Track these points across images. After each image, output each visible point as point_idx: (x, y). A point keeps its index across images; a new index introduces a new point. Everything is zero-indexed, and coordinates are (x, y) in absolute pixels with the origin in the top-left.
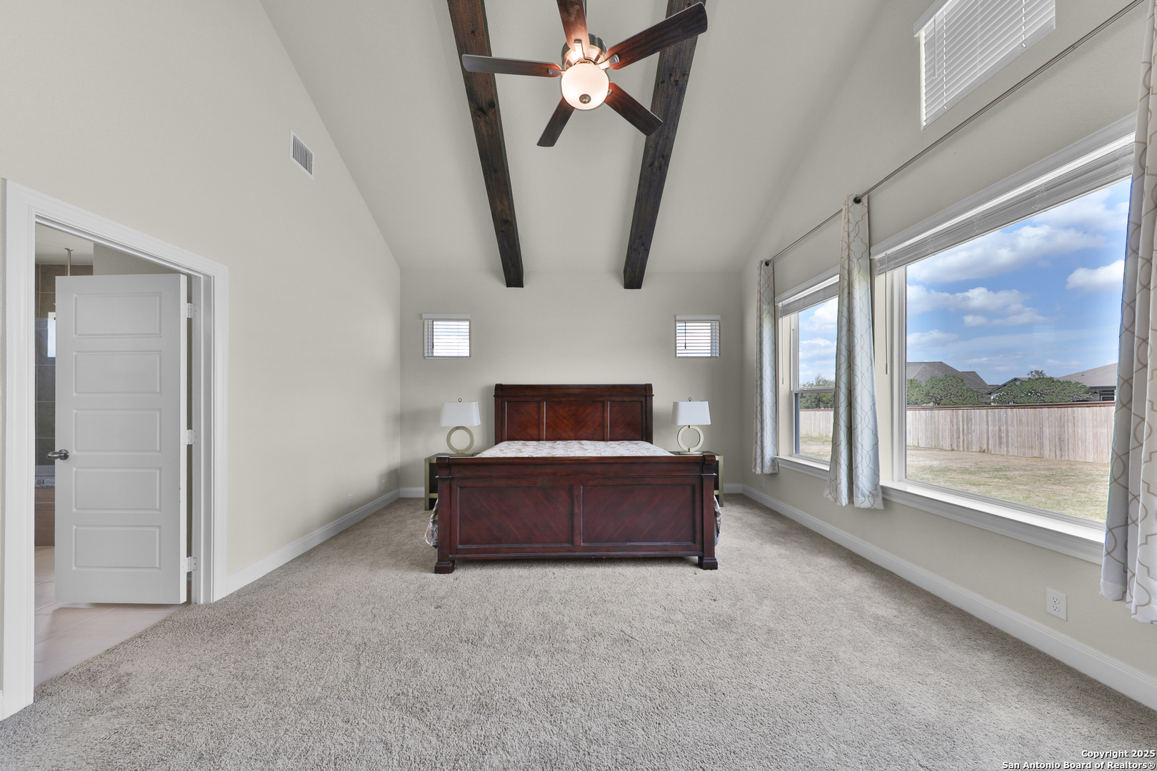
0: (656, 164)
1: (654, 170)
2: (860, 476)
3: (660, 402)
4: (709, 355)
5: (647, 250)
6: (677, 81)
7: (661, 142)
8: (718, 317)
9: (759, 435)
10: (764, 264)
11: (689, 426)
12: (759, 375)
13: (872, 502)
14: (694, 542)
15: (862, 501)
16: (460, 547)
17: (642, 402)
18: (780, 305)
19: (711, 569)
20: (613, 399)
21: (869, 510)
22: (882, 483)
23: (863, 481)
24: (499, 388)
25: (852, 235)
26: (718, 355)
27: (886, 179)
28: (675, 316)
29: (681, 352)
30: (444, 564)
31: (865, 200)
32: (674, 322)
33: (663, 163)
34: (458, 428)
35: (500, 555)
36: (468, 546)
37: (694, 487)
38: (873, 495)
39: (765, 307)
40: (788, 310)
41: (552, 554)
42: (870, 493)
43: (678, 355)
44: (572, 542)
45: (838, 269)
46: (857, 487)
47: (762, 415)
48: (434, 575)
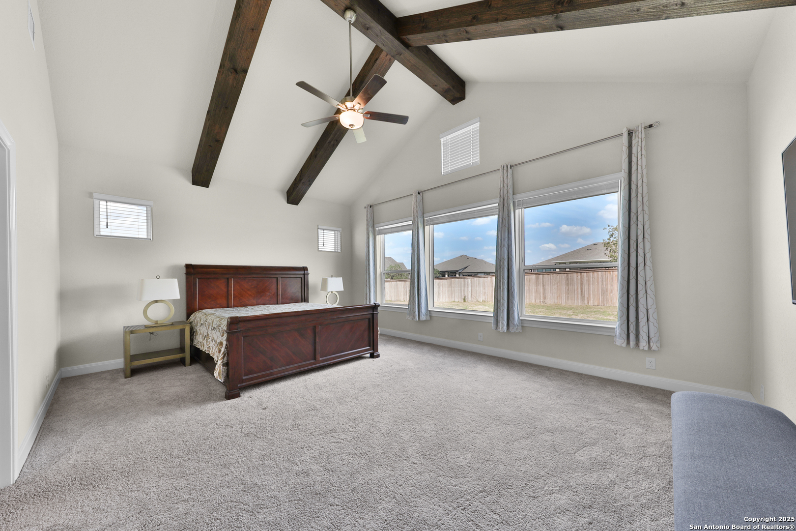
0: (332, 143)
1: (330, 145)
2: (422, 308)
3: (313, 278)
4: (334, 251)
5: (310, 185)
7: (338, 134)
8: (340, 229)
9: (368, 294)
10: (369, 207)
11: (332, 292)
12: (367, 264)
13: (426, 317)
14: (370, 347)
15: (423, 318)
16: (244, 378)
17: (302, 278)
18: (377, 229)
19: (379, 358)
20: (284, 276)
21: (425, 321)
22: (429, 310)
23: (423, 310)
24: (189, 267)
25: (418, 207)
26: (339, 251)
27: (431, 189)
28: (318, 226)
29: (321, 248)
30: (232, 392)
31: (421, 194)
32: (317, 229)
33: (336, 143)
34: (156, 301)
36: (250, 376)
37: (369, 319)
38: (426, 315)
39: (370, 229)
40: (383, 232)
43: (319, 250)
44: (315, 358)
45: (412, 218)
46: (421, 312)
47: (369, 285)
48: (229, 401)
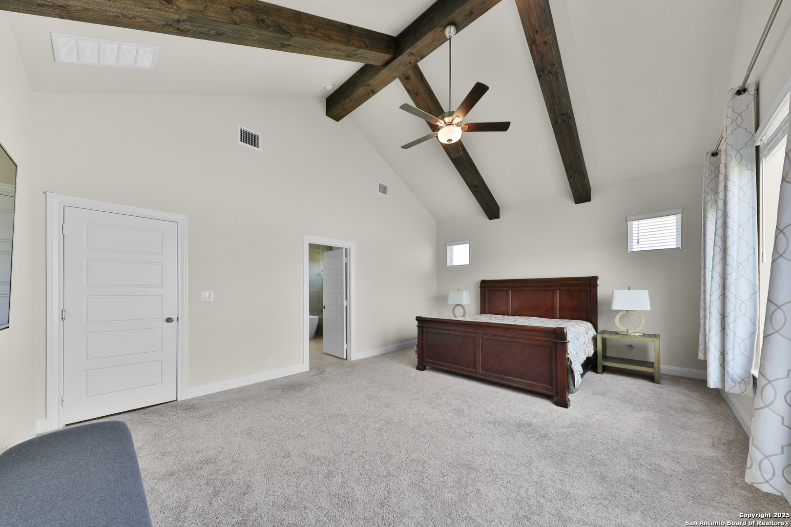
2: (731, 362)
3: (602, 291)
6: (549, 71)
7: (556, 108)
10: (709, 155)
11: (626, 311)
13: (743, 388)
14: (552, 386)
16: (426, 360)
19: (562, 407)
20: (561, 288)
24: (483, 282)
26: (680, 247)
28: (626, 217)
29: (633, 247)
30: (420, 367)
31: (751, 88)
32: (626, 222)
33: (565, 118)
34: (457, 305)
35: (442, 368)
36: (429, 360)
38: (745, 382)
39: (710, 198)
41: (465, 373)
42: (743, 380)
43: (629, 250)
44: (475, 368)
48: (415, 370)
